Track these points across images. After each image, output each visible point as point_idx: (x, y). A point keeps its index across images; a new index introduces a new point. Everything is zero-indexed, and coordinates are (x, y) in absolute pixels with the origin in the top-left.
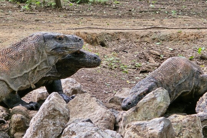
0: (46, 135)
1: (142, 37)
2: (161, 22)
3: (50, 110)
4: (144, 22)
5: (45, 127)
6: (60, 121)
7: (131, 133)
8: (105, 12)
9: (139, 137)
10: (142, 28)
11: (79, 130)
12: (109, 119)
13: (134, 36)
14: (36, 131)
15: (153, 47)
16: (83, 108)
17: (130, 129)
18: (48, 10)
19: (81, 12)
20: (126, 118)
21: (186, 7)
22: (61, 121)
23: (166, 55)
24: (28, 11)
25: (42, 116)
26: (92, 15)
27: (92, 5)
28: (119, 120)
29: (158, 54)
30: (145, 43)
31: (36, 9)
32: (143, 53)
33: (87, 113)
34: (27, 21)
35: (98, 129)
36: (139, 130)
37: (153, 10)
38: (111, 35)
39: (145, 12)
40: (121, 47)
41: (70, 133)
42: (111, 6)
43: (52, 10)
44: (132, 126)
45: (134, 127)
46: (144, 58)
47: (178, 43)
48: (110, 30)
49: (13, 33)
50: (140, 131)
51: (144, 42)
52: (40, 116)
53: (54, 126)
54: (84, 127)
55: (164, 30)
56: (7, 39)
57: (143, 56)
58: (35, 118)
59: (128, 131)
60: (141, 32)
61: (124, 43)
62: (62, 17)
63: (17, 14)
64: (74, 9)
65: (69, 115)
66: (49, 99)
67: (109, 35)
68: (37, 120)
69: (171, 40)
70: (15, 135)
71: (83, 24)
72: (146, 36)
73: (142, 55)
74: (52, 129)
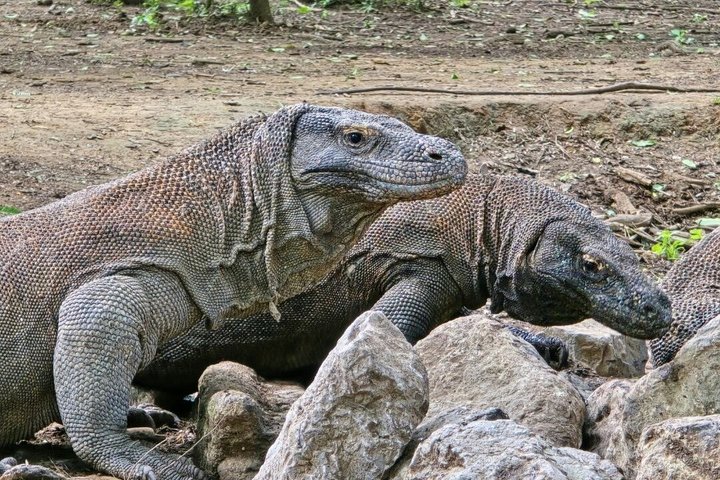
0: (343, 466)
1: (586, 121)
2: (641, 69)
3: (357, 375)
4: (578, 69)
5: (338, 438)
6: (393, 414)
7: (663, 459)
8: (423, 38)
9: (693, 474)
10: (578, 88)
11: (476, 449)
12: (564, 409)
13: (557, 117)
14: (307, 452)
15: (625, 157)
16: (467, 368)
17: (657, 446)
18: (224, 31)
19: (339, 35)
20: (635, 404)
21: (705, 19)
22: (400, 414)
23: (674, 186)
24: (153, 33)
25: (331, 398)
26: (382, 47)
27: (377, 13)
28: (600, 412)
29: (644, 180)
30: (598, 143)
31: (182, 25)
32: (590, 176)
33: (483, 386)
34: (167, 66)
35: (545, 445)
36: (692, 450)
37: (592, 29)
38: (476, 114)
39: (566, 36)
40: (513, 155)
41: (442, 460)
42: (444, 17)
43: (240, 31)
44: (667, 433)
45: (673, 438)
46: (593, 194)
47: (713, 143)
48: (470, 98)
49: (133, 107)
50: (696, 451)
51: (594, 137)
52: (320, 398)
53: (374, 436)
54: (491, 439)
55: (662, 97)
56: (114, 129)
57: (591, 186)
58: (302, 404)
59: (651, 452)
60: (583, 102)
61: (524, 143)
62: (279, 52)
63: (119, 42)
64: (316, 26)
65: (427, 393)
66: (352, 336)
67: (468, 114)
68: (312, 411)
69: (689, 132)
70: (223, 467)
71: (366, 76)
72: (601, 118)
73: (587, 184)
74: (366, 444)
